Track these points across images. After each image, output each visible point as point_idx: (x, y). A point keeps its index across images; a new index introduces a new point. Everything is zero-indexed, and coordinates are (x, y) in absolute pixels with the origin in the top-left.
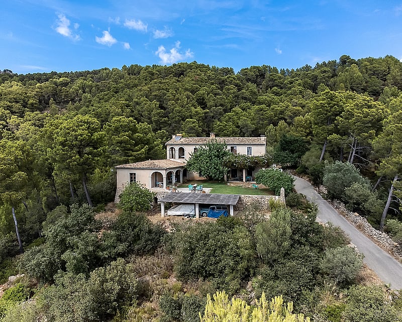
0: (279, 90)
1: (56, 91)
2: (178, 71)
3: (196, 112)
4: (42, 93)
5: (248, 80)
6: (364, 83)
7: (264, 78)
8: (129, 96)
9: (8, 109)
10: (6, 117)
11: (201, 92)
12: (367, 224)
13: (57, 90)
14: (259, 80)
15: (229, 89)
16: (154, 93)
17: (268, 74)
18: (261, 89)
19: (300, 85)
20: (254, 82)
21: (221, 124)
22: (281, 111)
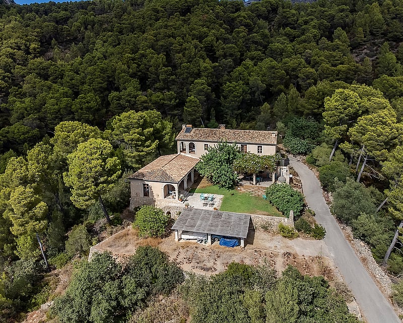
0: (292, 31)
1: (58, 31)
2: (185, 6)
3: (205, 67)
4: (43, 33)
5: (259, 16)
6: (385, 27)
7: (276, 13)
8: (134, 44)
9: (10, 57)
10: (10, 66)
11: (209, 38)
12: (371, 259)
13: (59, 29)
14: (271, 15)
15: (239, 32)
16: (160, 43)
17: (280, 10)
18: (273, 26)
19: (314, 27)
20: (266, 18)
21: (231, 85)
22: (293, 68)
